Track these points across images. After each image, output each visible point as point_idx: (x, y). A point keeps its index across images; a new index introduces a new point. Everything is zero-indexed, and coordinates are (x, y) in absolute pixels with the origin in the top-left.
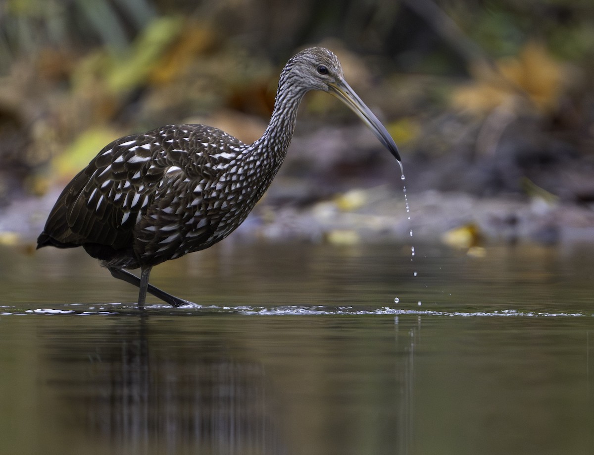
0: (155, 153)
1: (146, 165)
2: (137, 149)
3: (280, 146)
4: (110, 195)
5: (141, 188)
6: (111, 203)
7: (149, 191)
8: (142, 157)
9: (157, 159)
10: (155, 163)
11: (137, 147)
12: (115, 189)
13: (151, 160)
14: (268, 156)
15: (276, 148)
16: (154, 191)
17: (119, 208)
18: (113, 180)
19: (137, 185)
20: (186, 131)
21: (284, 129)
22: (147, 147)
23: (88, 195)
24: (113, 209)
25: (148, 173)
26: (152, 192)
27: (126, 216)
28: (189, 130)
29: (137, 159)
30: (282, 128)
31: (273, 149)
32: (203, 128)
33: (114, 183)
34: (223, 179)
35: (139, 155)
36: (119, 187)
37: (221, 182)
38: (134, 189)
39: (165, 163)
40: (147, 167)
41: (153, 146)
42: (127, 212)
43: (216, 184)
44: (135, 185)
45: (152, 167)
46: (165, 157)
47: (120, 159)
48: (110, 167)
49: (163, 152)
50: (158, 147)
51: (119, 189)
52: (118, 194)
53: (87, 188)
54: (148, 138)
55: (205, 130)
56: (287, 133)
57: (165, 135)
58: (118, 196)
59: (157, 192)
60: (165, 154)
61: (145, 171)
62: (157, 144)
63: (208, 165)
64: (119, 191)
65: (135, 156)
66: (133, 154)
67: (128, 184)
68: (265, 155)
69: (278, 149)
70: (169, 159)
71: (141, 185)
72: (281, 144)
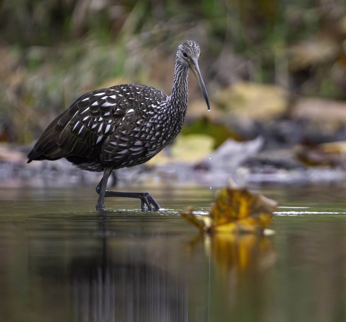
0: (119, 101)
1: (113, 108)
2: (107, 98)
3: (179, 100)
4: (88, 125)
5: (110, 121)
6: (89, 130)
7: (116, 123)
8: (111, 103)
9: (121, 105)
10: (120, 107)
11: (107, 97)
12: (92, 122)
13: (117, 105)
14: (173, 107)
15: (177, 102)
16: (118, 123)
17: (95, 133)
18: (91, 116)
19: (107, 120)
20: (138, 88)
21: (178, 89)
22: (114, 97)
23: (72, 125)
24: (90, 134)
25: (115, 113)
26: (117, 124)
27: (100, 138)
28: (140, 88)
29: (107, 104)
30: (177, 89)
31: (175, 103)
32: (148, 88)
33: (92, 119)
34: (150, 121)
35: (109, 102)
36: (95, 120)
37: (150, 123)
38: (105, 122)
39: (127, 107)
40: (114, 110)
41: (117, 96)
42: (101, 136)
43: (147, 123)
44: (106, 120)
45: (118, 109)
46: (126, 103)
47: (96, 103)
48: (88, 108)
49: (125, 100)
50: (121, 98)
51: (95, 122)
52: (94, 124)
53: (72, 121)
54: (113, 91)
55: (149, 89)
56: (181, 92)
57: (125, 90)
58: (94, 126)
59: (120, 124)
60: (126, 102)
61: (113, 112)
62: (120, 95)
63: (145, 110)
64: (95, 123)
65: (106, 102)
66: (104, 101)
67: (101, 119)
68: (172, 107)
69: (178, 102)
70: (129, 105)
71: (110, 120)
72: (179, 99)
